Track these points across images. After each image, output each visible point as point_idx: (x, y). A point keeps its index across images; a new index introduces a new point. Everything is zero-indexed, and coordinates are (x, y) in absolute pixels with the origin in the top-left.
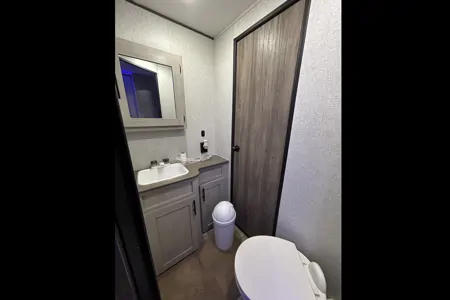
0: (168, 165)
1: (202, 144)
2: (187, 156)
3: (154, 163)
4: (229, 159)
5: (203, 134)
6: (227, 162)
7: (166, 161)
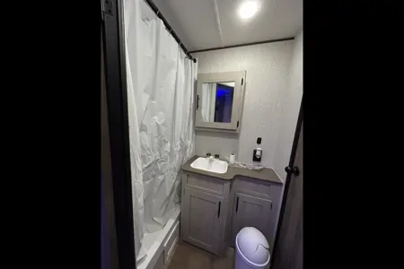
0: (216, 160)
1: (255, 151)
2: (236, 159)
3: (209, 155)
4: (283, 181)
5: (259, 141)
6: (281, 184)
7: (217, 156)
